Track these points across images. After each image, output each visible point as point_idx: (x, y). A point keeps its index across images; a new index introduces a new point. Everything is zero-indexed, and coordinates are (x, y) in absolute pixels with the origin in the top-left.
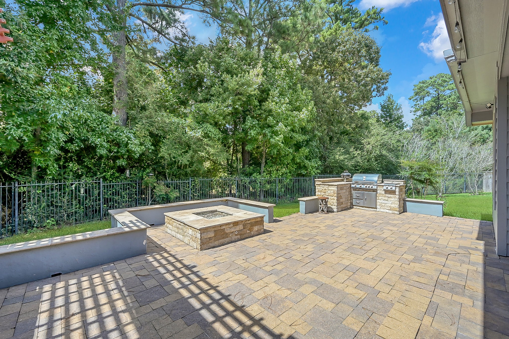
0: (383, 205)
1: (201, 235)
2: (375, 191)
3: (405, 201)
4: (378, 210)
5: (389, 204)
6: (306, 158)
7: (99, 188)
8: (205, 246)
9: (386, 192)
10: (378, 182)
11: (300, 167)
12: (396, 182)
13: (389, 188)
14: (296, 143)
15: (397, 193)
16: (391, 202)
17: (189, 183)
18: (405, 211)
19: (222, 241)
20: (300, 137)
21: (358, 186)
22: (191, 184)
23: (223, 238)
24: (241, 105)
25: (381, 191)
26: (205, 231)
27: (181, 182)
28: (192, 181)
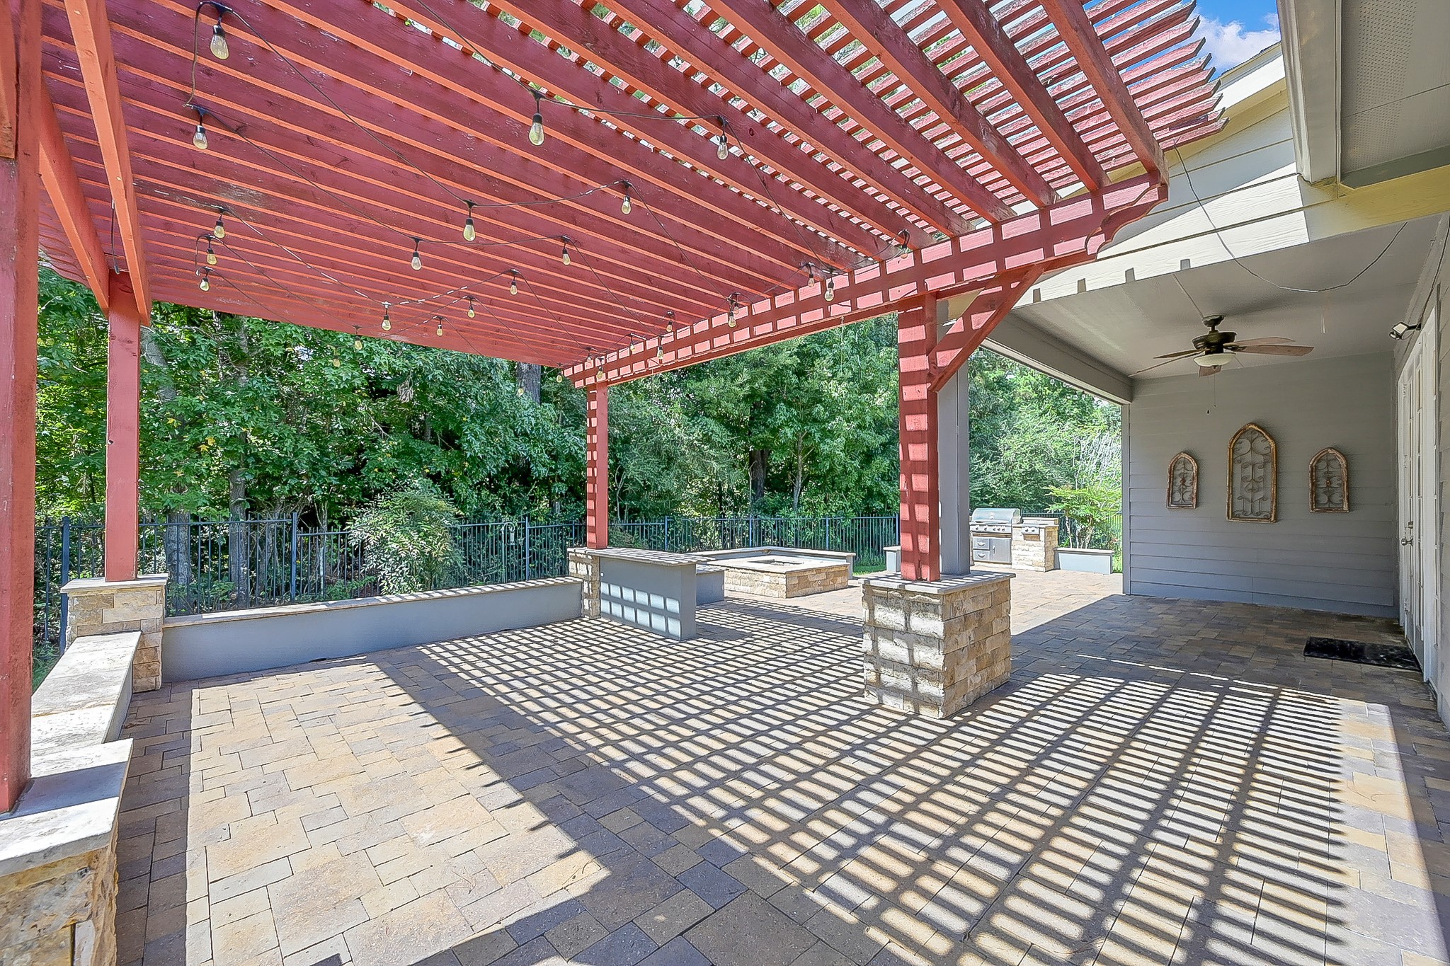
0: (1022, 558)
1: (786, 580)
2: (1009, 535)
3: (1056, 552)
4: (1013, 566)
5: (1030, 555)
6: (883, 477)
8: (790, 595)
9: (1026, 536)
10: (1014, 522)
11: (870, 494)
12: (1041, 521)
13: (1030, 531)
14: (865, 449)
15: (1042, 538)
16: (1033, 553)
17: (664, 526)
18: (1056, 567)
19: (805, 590)
20: (873, 440)
21: (981, 529)
22: (668, 530)
23: (806, 587)
24: (765, 384)
25: (1017, 535)
26: (791, 575)
27: (649, 524)
28: (668, 522)
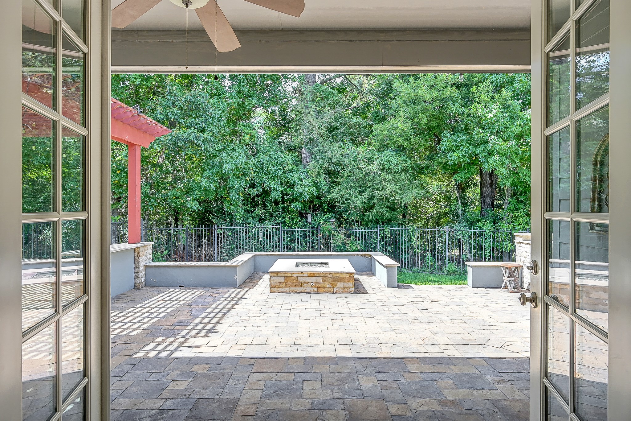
1: (270, 278)
7: (279, 234)
8: (274, 289)
17: (377, 232)
19: (294, 289)
22: (379, 235)
23: (296, 286)
26: (275, 275)
27: (366, 231)
28: (380, 230)
